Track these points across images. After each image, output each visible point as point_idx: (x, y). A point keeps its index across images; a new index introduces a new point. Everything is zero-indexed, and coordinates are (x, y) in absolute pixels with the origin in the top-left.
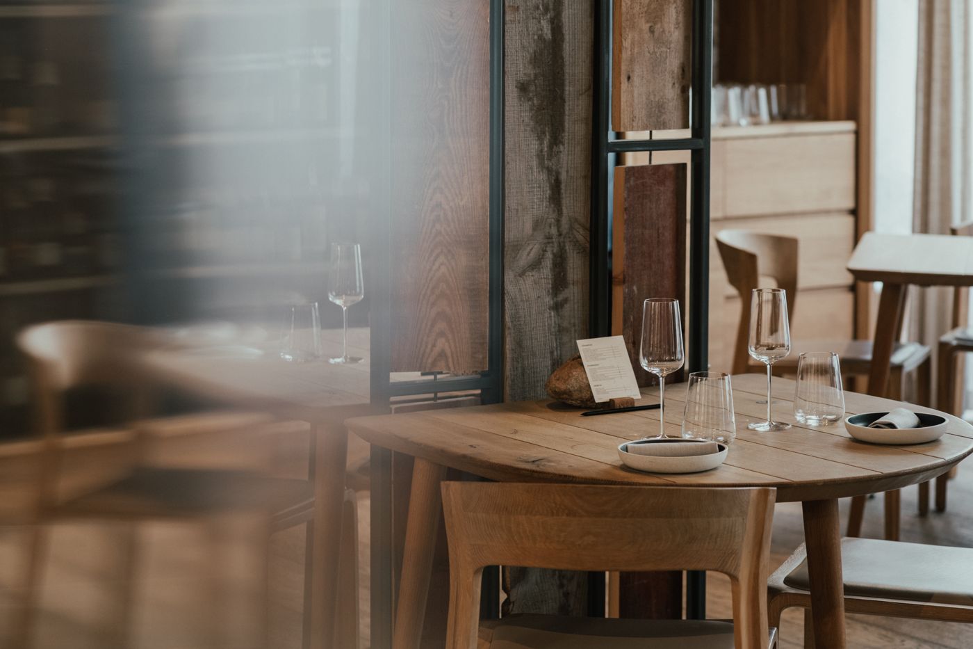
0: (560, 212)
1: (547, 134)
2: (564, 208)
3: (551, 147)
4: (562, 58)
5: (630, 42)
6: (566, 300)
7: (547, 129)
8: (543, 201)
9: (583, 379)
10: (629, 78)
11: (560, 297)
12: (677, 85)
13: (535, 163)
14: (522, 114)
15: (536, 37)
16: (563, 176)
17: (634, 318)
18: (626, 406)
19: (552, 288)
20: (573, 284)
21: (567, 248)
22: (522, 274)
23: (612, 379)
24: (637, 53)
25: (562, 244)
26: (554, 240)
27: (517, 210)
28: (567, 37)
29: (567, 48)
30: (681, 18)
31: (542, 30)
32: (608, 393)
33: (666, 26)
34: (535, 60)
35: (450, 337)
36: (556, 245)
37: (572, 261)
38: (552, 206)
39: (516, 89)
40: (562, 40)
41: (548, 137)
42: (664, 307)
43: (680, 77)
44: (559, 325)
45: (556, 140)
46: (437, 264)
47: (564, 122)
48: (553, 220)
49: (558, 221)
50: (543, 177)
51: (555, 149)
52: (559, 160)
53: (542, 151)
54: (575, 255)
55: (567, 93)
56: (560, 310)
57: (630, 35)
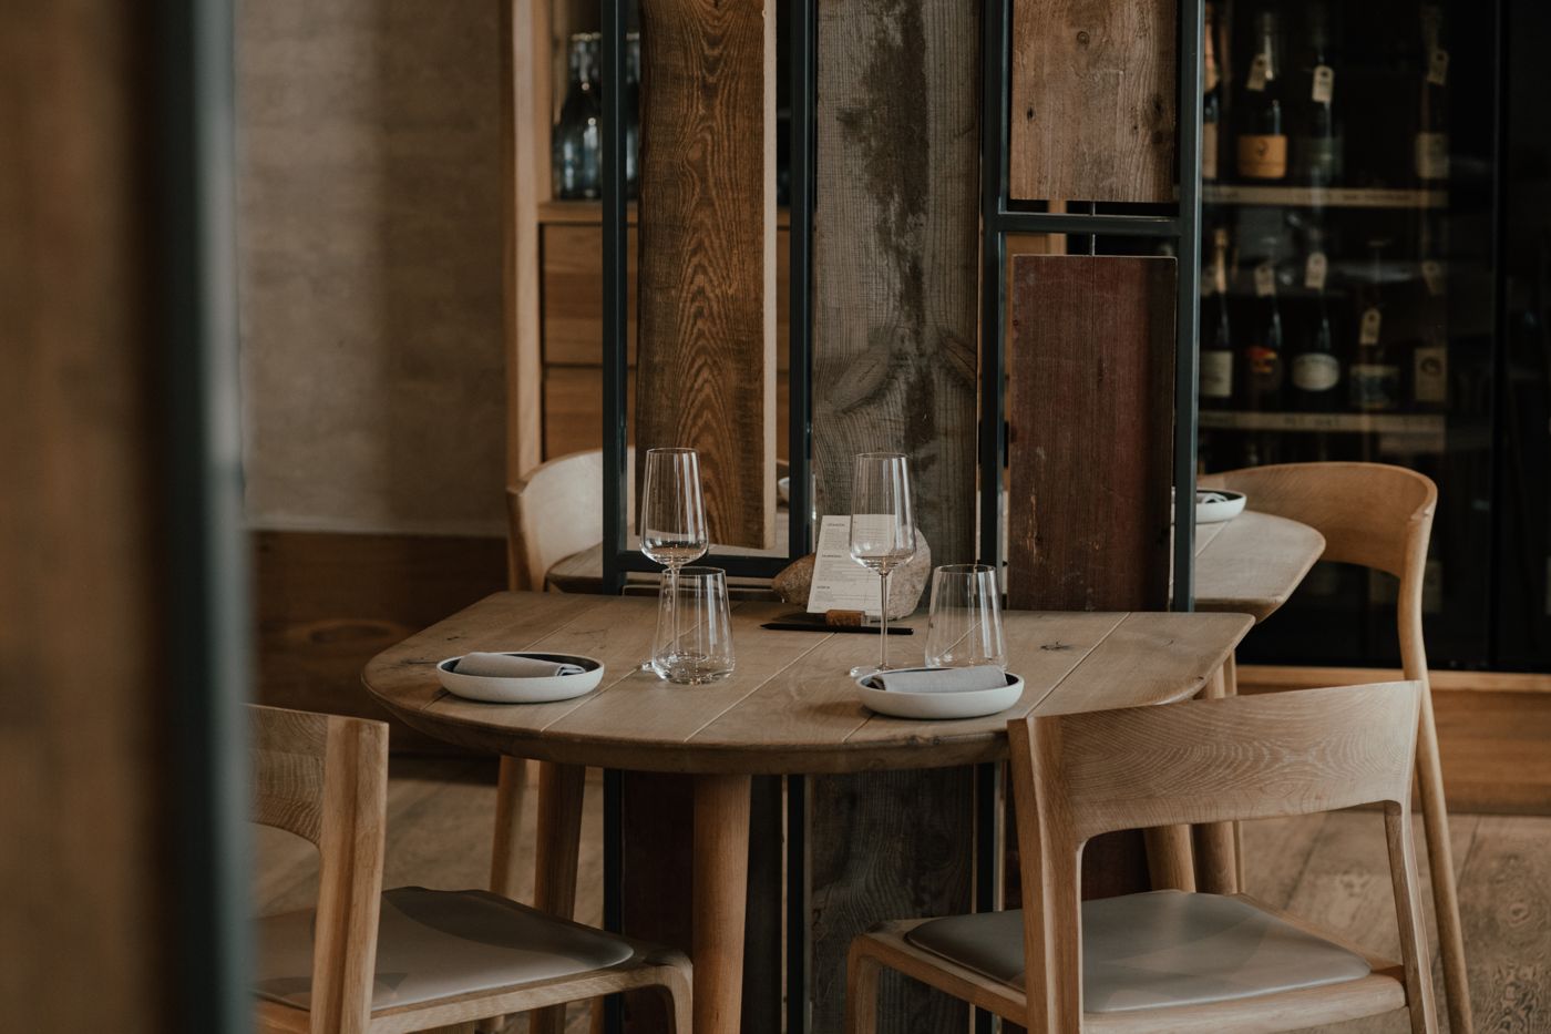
0: (921, 320)
1: (896, 195)
2: (928, 313)
3: (902, 215)
4: (922, 77)
5: (1033, 56)
6: (931, 459)
7: (895, 187)
8: (888, 299)
10: (1030, 114)
11: (922, 453)
12: (1141, 130)
13: (872, 240)
14: (848, 162)
15: (874, 42)
16: (926, 264)
19: (905, 438)
20: (946, 434)
21: (934, 377)
22: (849, 410)
24: (1049, 74)
25: (924, 370)
26: (910, 362)
27: (839, 310)
28: (930, 45)
29: (931, 61)
30: (1151, 20)
31: (884, 32)
32: (834, 600)
33: (1116, 35)
34: (874, 78)
35: (717, 491)
36: (913, 371)
37: (943, 399)
38: (907, 308)
39: (836, 123)
40: (922, 48)
41: (897, 199)
43: (1151, 117)
44: (918, 495)
45: (914, 203)
46: (700, 381)
47: (927, 177)
48: (908, 331)
49: (917, 334)
50: (886, 263)
51: (910, 219)
52: (917, 237)
53: (885, 221)
54: (949, 389)
55: (931, 133)
56: (921, 473)
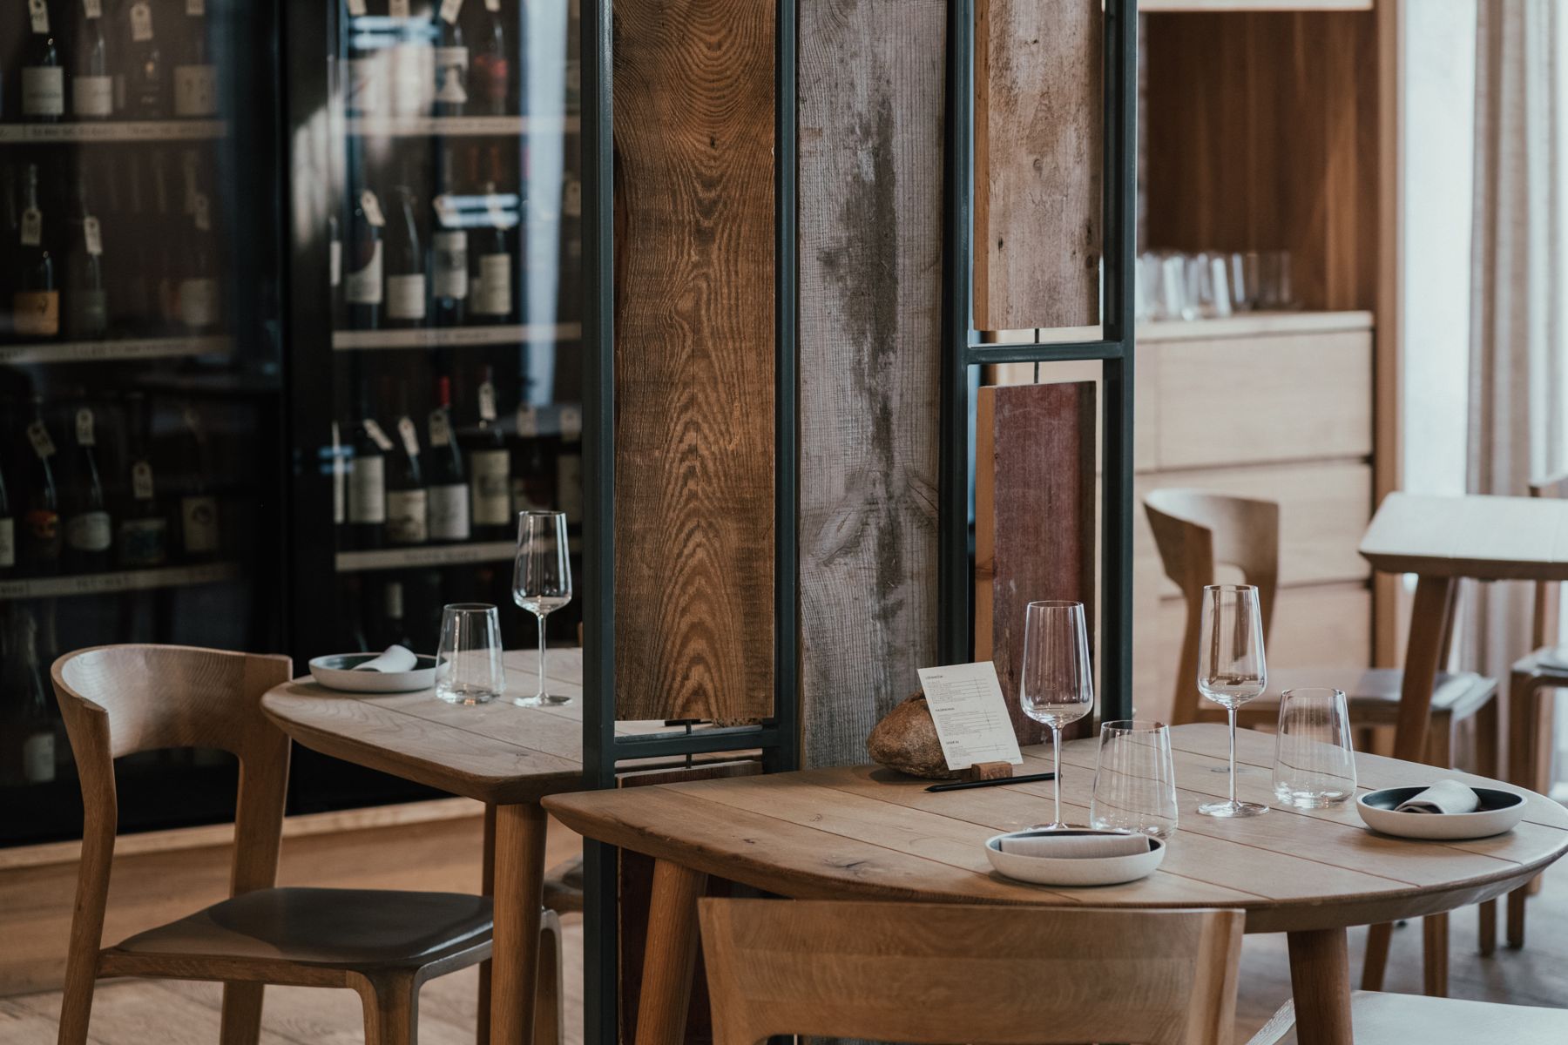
0: (889, 461)
1: (869, 335)
2: (896, 454)
3: (874, 356)
4: (892, 211)
5: (1002, 186)
6: (900, 604)
7: (868, 326)
8: (862, 443)
9: (928, 731)
10: (1001, 244)
11: (891, 599)
12: (1078, 255)
13: (848, 381)
14: (828, 303)
15: (849, 178)
16: (895, 404)
17: (1011, 633)
18: (998, 776)
19: (877, 584)
20: (912, 578)
21: (902, 519)
22: (828, 562)
23: (976, 731)
24: (1014, 203)
25: (893, 513)
26: (880, 506)
27: (820, 458)
28: (899, 178)
29: (900, 196)
30: (1085, 145)
31: (859, 167)
32: (968, 754)
33: (1061, 159)
34: (849, 215)
35: (712, 662)
36: (883, 514)
37: (909, 541)
38: (878, 451)
39: (817, 263)
40: (892, 182)
41: (869, 339)
42: (1059, 614)
43: (1084, 242)
44: (888, 643)
45: (882, 345)
46: (691, 545)
47: (895, 314)
48: (878, 473)
49: (887, 475)
50: (861, 404)
51: (881, 358)
52: (887, 377)
53: (859, 362)
54: (915, 531)
55: (901, 267)
56: (890, 620)
57: (1002, 175)
